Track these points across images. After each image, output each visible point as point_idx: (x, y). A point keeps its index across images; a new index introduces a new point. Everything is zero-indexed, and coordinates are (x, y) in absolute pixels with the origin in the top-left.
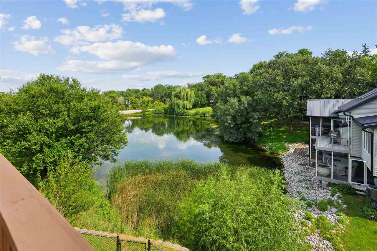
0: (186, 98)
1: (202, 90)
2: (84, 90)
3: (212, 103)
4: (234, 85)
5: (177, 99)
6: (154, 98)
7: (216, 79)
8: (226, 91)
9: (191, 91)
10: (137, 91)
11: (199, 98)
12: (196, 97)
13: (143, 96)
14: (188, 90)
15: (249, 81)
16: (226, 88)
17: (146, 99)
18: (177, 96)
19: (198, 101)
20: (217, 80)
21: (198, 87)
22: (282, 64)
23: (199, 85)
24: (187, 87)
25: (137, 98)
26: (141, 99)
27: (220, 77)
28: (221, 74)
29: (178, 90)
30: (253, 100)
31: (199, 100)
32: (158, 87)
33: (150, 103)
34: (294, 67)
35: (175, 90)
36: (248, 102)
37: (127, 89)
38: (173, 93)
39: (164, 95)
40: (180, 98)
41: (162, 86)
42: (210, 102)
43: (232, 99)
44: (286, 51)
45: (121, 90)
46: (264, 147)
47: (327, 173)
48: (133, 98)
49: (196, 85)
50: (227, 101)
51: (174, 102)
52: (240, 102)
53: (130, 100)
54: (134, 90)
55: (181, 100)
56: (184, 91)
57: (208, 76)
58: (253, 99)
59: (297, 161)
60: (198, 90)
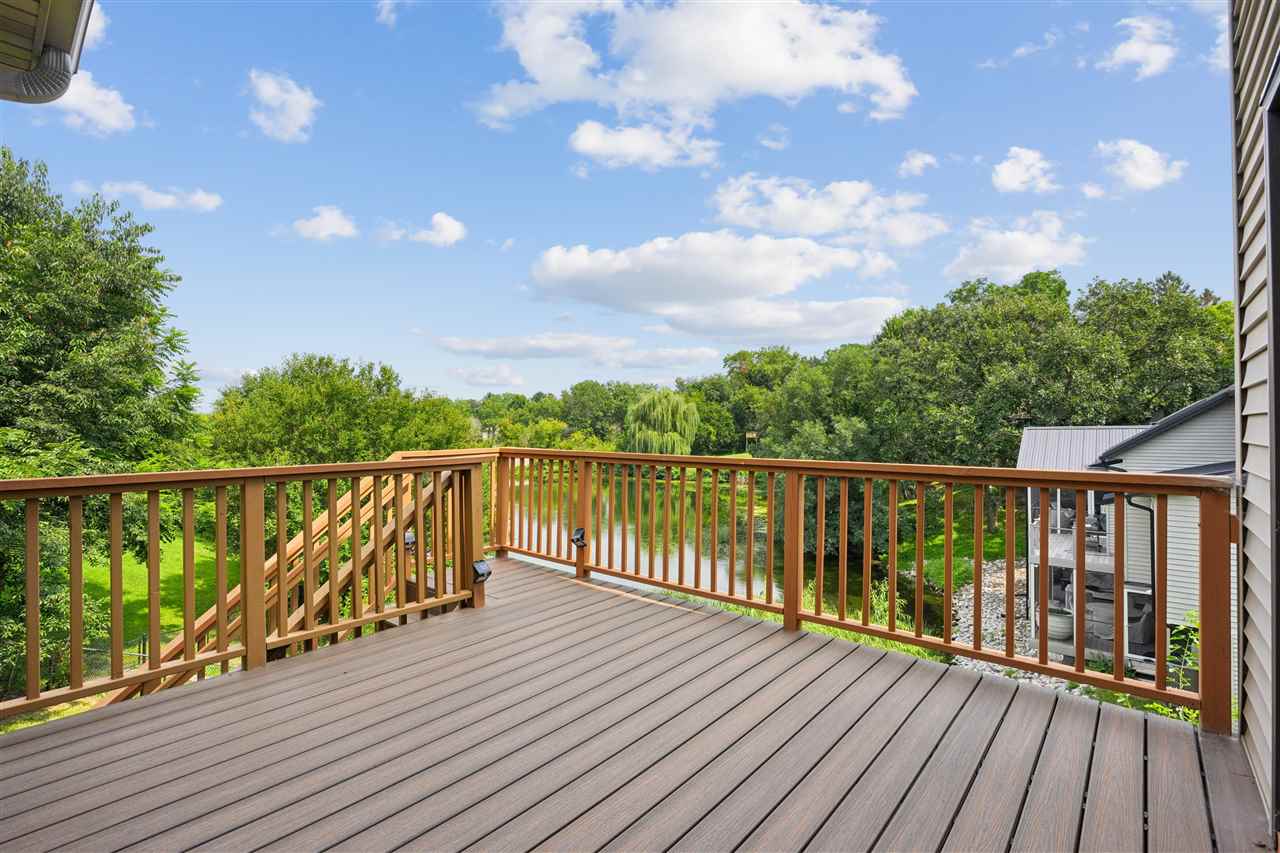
0: (670, 424)
1: (722, 398)
2: (408, 396)
3: (752, 440)
4: (813, 386)
5: (644, 427)
6: (571, 422)
7: (769, 363)
8: (791, 404)
9: (687, 402)
10: (518, 402)
11: (713, 425)
12: (702, 421)
13: (536, 416)
14: (680, 398)
15: (861, 373)
16: (792, 395)
17: (547, 425)
18: (643, 418)
19: (710, 433)
20: (769, 369)
21: (710, 392)
22: (957, 323)
23: (713, 384)
24: (674, 388)
25: (520, 421)
26: (531, 424)
27: (780, 359)
28: (782, 348)
29: (645, 399)
30: (870, 430)
31: (711, 429)
32: (582, 389)
33: (558, 439)
34: (989, 332)
35: (636, 400)
36: (855, 434)
37: (486, 394)
38: (632, 408)
39: (601, 414)
40: (652, 422)
41: (597, 384)
42: (749, 435)
43: (807, 425)
44: (986, 279)
45: (468, 398)
46: (907, 572)
47: (1065, 631)
48: (506, 420)
49: (702, 384)
50: (793, 432)
51: (634, 436)
52: (830, 436)
53: (498, 429)
54: (507, 396)
55: (655, 430)
56: (664, 401)
57: (741, 357)
58: (870, 426)
59: (996, 609)
60: (707, 400)
